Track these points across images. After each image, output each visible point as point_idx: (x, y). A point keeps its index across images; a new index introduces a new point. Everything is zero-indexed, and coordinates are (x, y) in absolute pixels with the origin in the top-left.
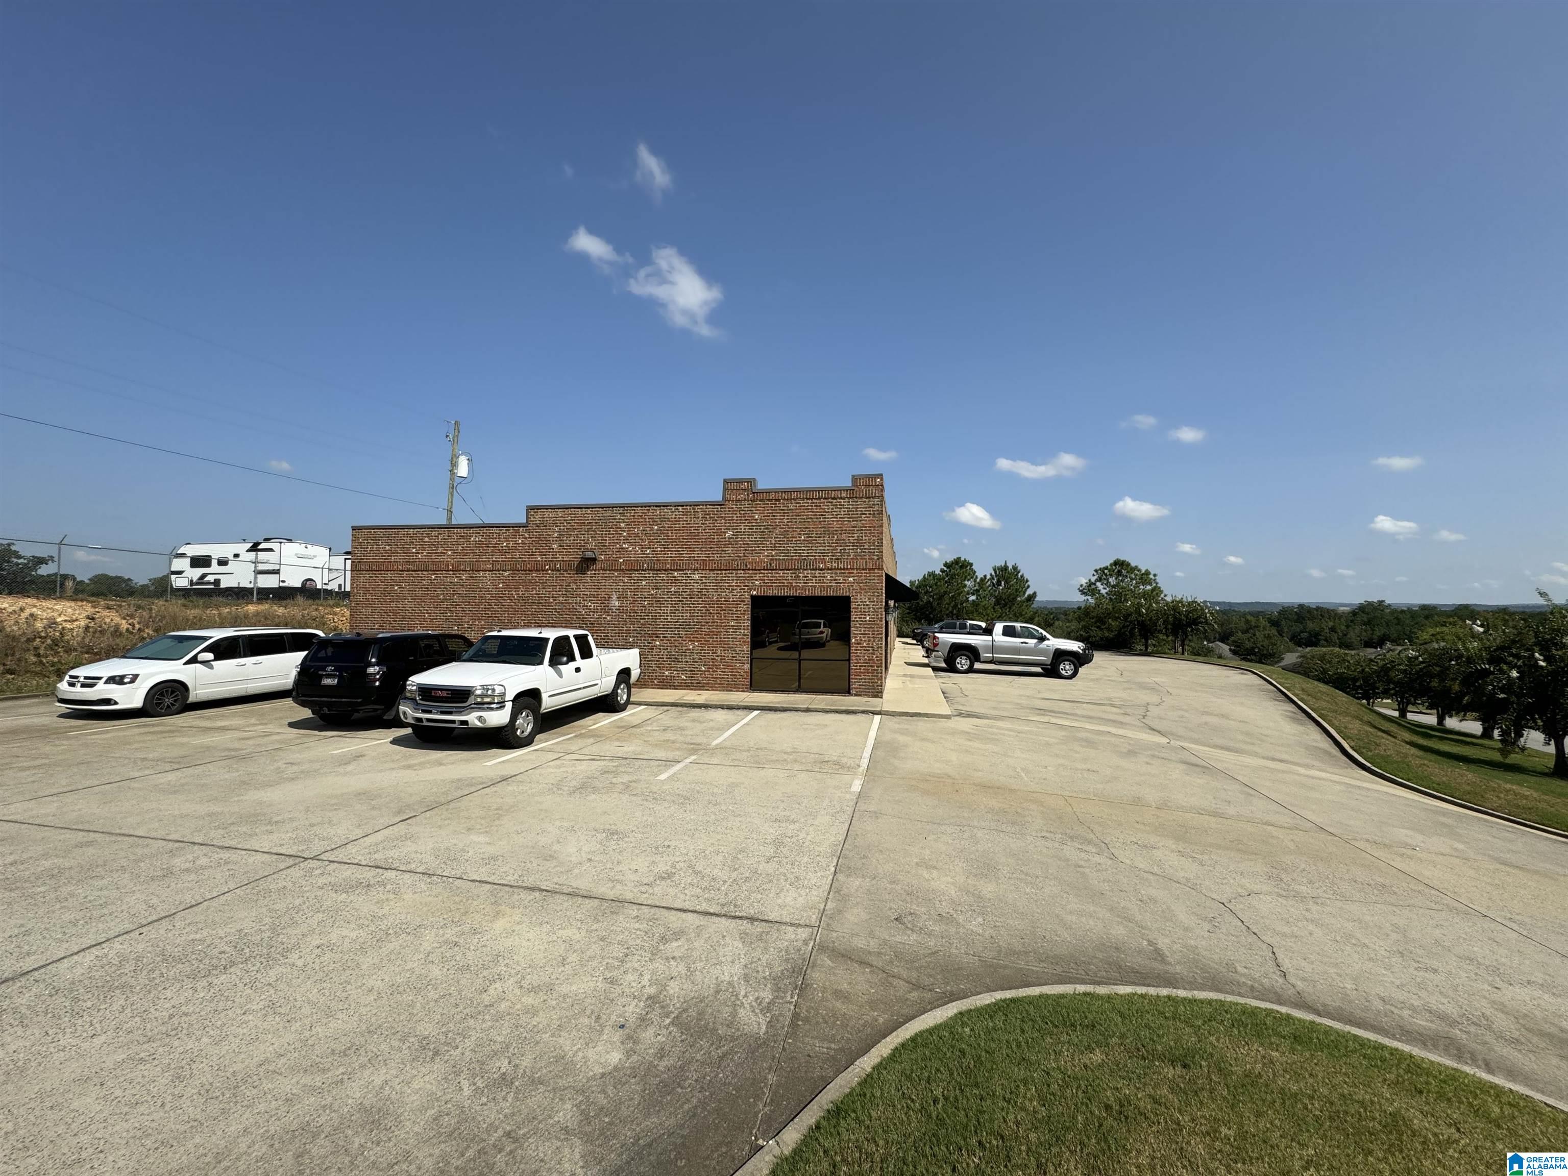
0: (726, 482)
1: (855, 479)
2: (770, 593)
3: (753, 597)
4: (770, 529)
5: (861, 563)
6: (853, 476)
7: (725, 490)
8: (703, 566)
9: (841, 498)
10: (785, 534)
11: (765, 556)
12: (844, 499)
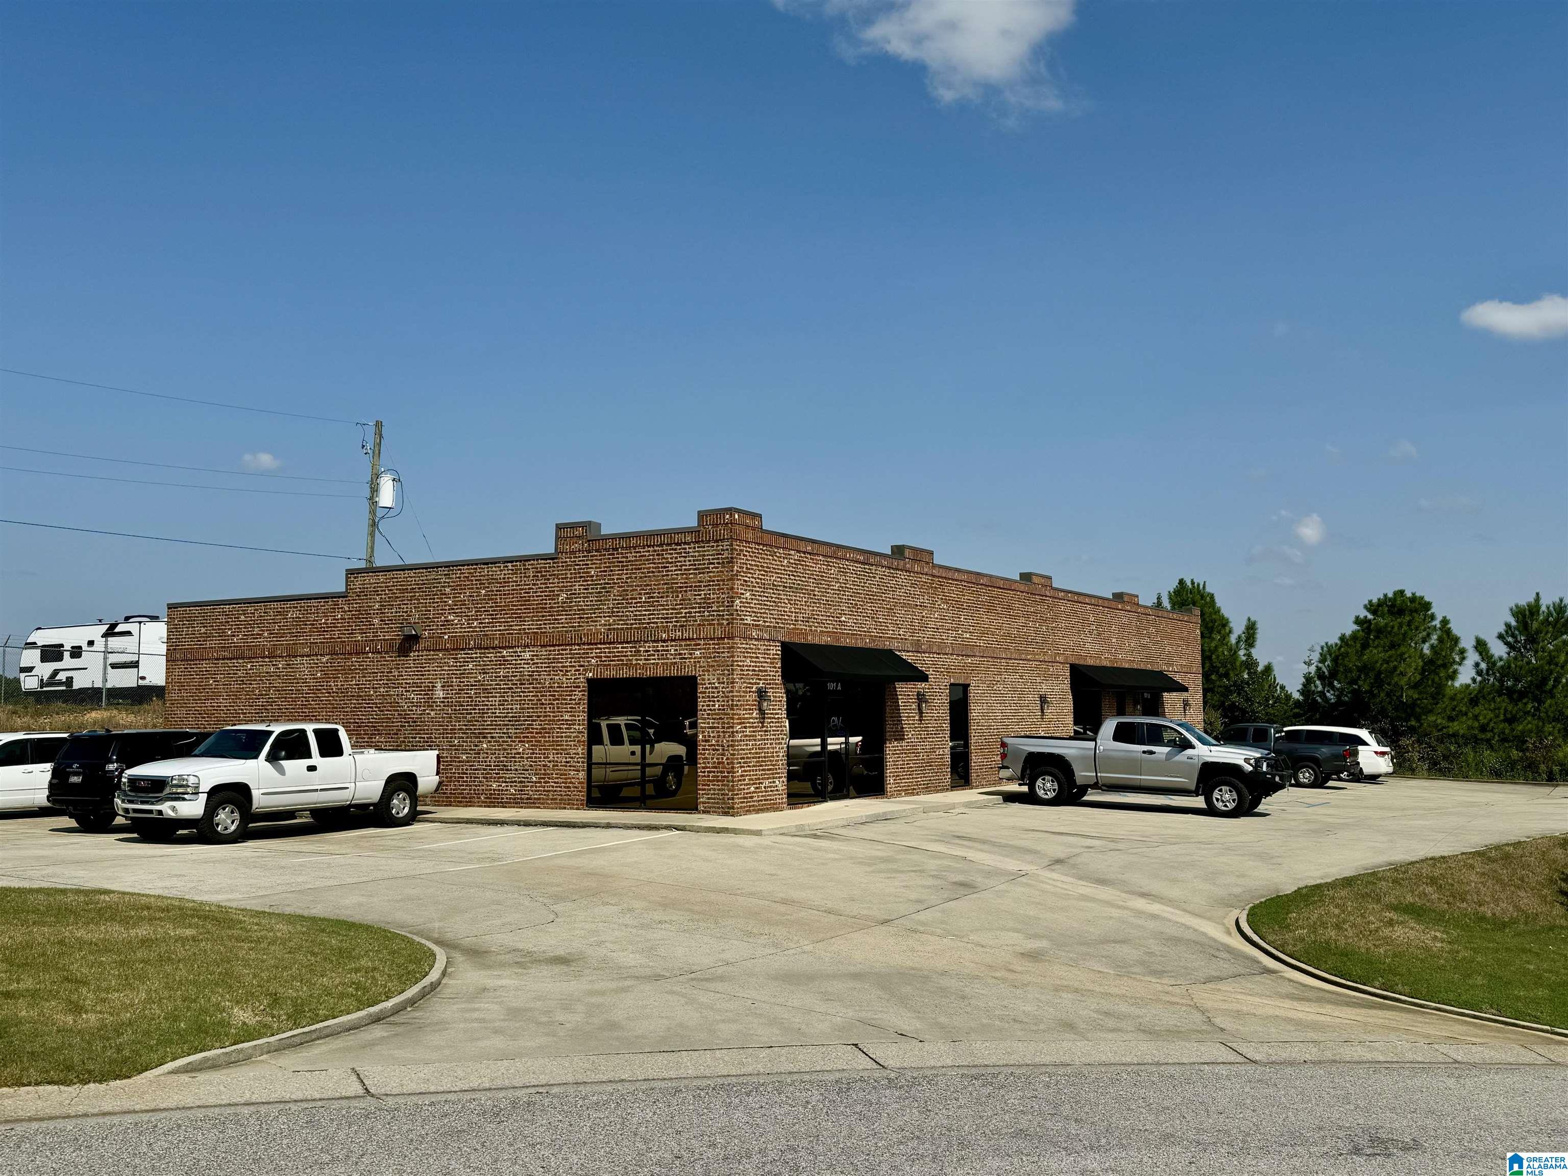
0: (559, 527)
1: (702, 515)
2: (607, 674)
3: (589, 681)
4: (606, 589)
5: (708, 631)
6: (699, 512)
7: (558, 538)
8: (536, 640)
9: (685, 543)
10: (623, 594)
11: (601, 625)
12: (689, 544)
